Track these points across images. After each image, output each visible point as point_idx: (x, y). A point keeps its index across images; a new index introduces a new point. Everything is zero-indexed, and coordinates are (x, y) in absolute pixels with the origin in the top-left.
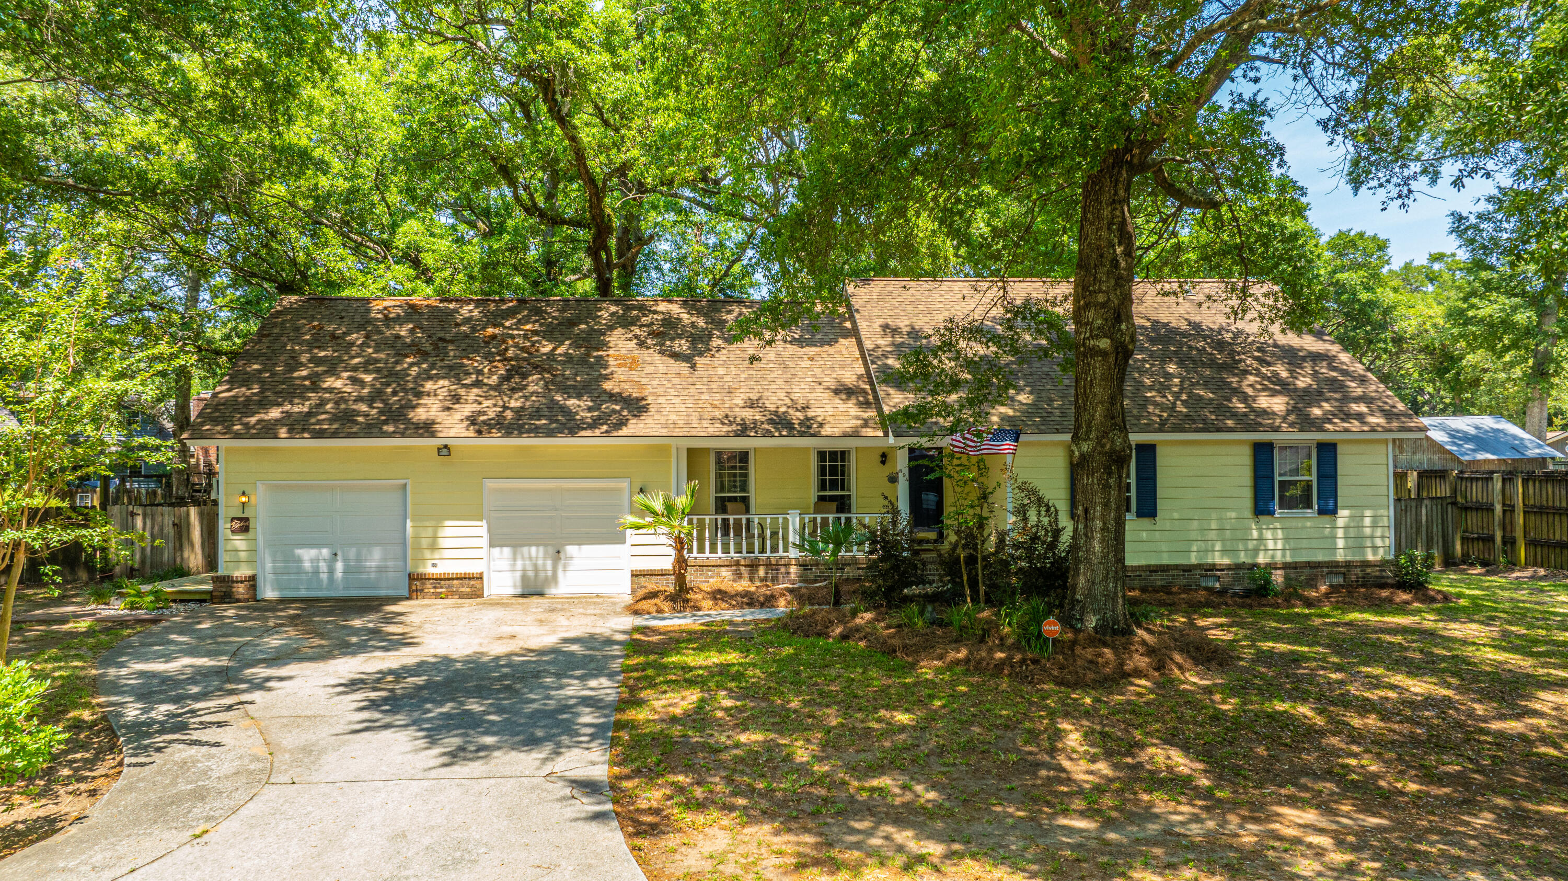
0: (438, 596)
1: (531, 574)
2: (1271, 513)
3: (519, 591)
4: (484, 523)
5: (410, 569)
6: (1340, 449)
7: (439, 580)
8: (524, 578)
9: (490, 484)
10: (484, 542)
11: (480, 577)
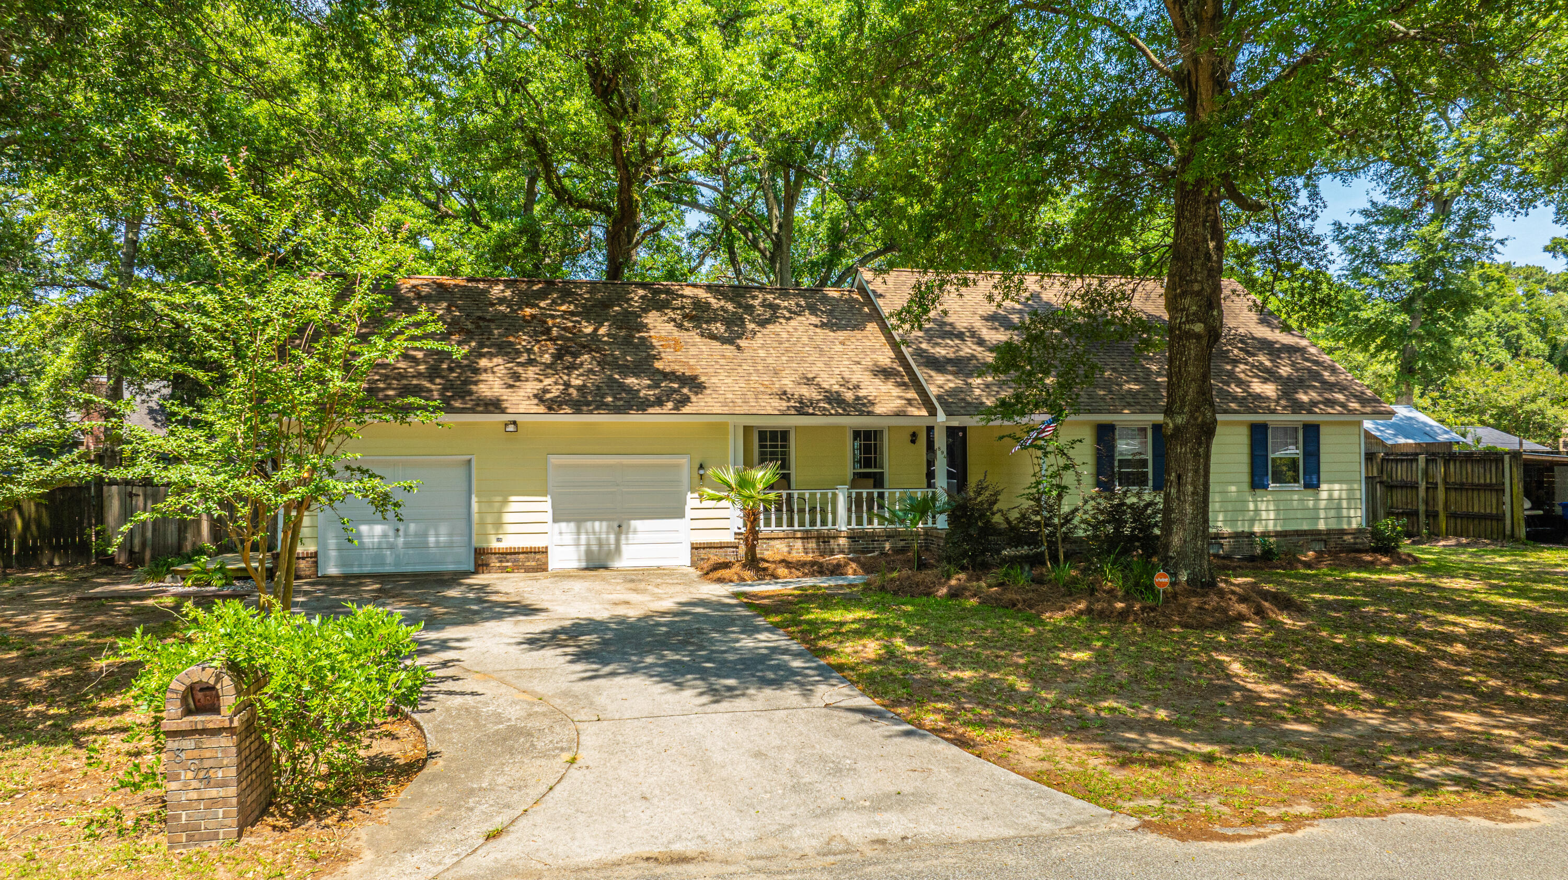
0: (503, 570)
1: (595, 548)
2: (1265, 487)
3: (583, 565)
4: (548, 498)
5: (476, 543)
6: (1323, 430)
7: (505, 555)
8: (589, 553)
9: (554, 460)
10: (549, 517)
11: (544, 551)
